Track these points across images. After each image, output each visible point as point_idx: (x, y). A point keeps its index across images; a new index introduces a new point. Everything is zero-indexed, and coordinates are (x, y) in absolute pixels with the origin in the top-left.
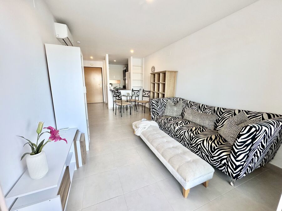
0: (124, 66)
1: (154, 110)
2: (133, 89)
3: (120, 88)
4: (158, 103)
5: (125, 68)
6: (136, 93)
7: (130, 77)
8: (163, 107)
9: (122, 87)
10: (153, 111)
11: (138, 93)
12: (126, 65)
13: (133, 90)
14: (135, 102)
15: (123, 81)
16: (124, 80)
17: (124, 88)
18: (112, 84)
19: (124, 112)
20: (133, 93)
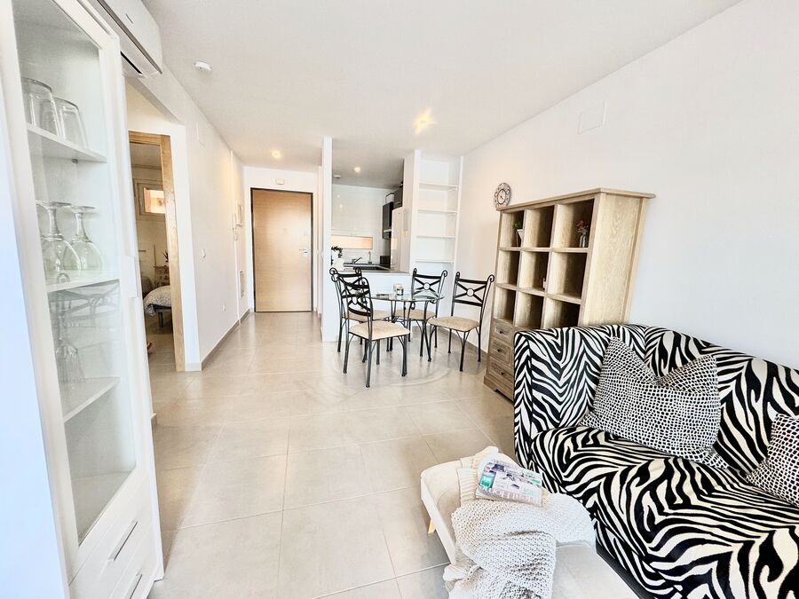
0: (389, 191)
1: (538, 395)
2: (415, 272)
3: (370, 263)
4: (559, 357)
5: (391, 199)
6: (427, 286)
7: (406, 228)
8: (585, 376)
9: (376, 261)
10: (535, 400)
11: (435, 287)
12: (394, 187)
13: (415, 274)
14: (424, 321)
15: (382, 241)
16: (388, 237)
17: (385, 263)
18: (340, 250)
19: (378, 363)
20: (417, 285)
